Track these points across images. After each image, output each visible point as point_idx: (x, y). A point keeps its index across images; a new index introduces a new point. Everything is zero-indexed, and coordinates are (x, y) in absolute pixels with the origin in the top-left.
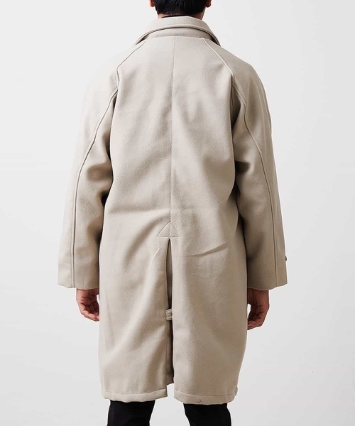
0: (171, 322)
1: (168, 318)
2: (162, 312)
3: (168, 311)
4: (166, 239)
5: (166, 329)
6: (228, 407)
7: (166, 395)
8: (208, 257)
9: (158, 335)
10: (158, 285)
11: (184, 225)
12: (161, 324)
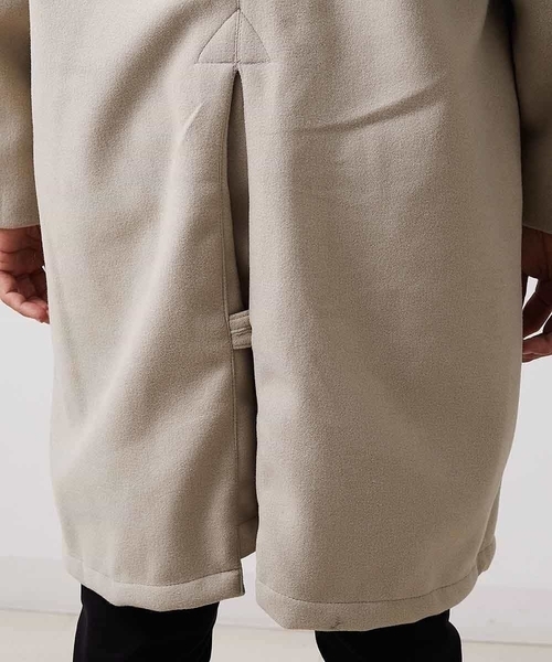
0: (248, 354)
1: (238, 342)
2: (215, 323)
3: (238, 319)
4: (225, 70)
5: (232, 379)
6: (452, 620)
7: (238, 589)
8: (371, 131)
9: (204, 399)
10: (198, 231)
11: (286, 22)
12: (212, 363)
